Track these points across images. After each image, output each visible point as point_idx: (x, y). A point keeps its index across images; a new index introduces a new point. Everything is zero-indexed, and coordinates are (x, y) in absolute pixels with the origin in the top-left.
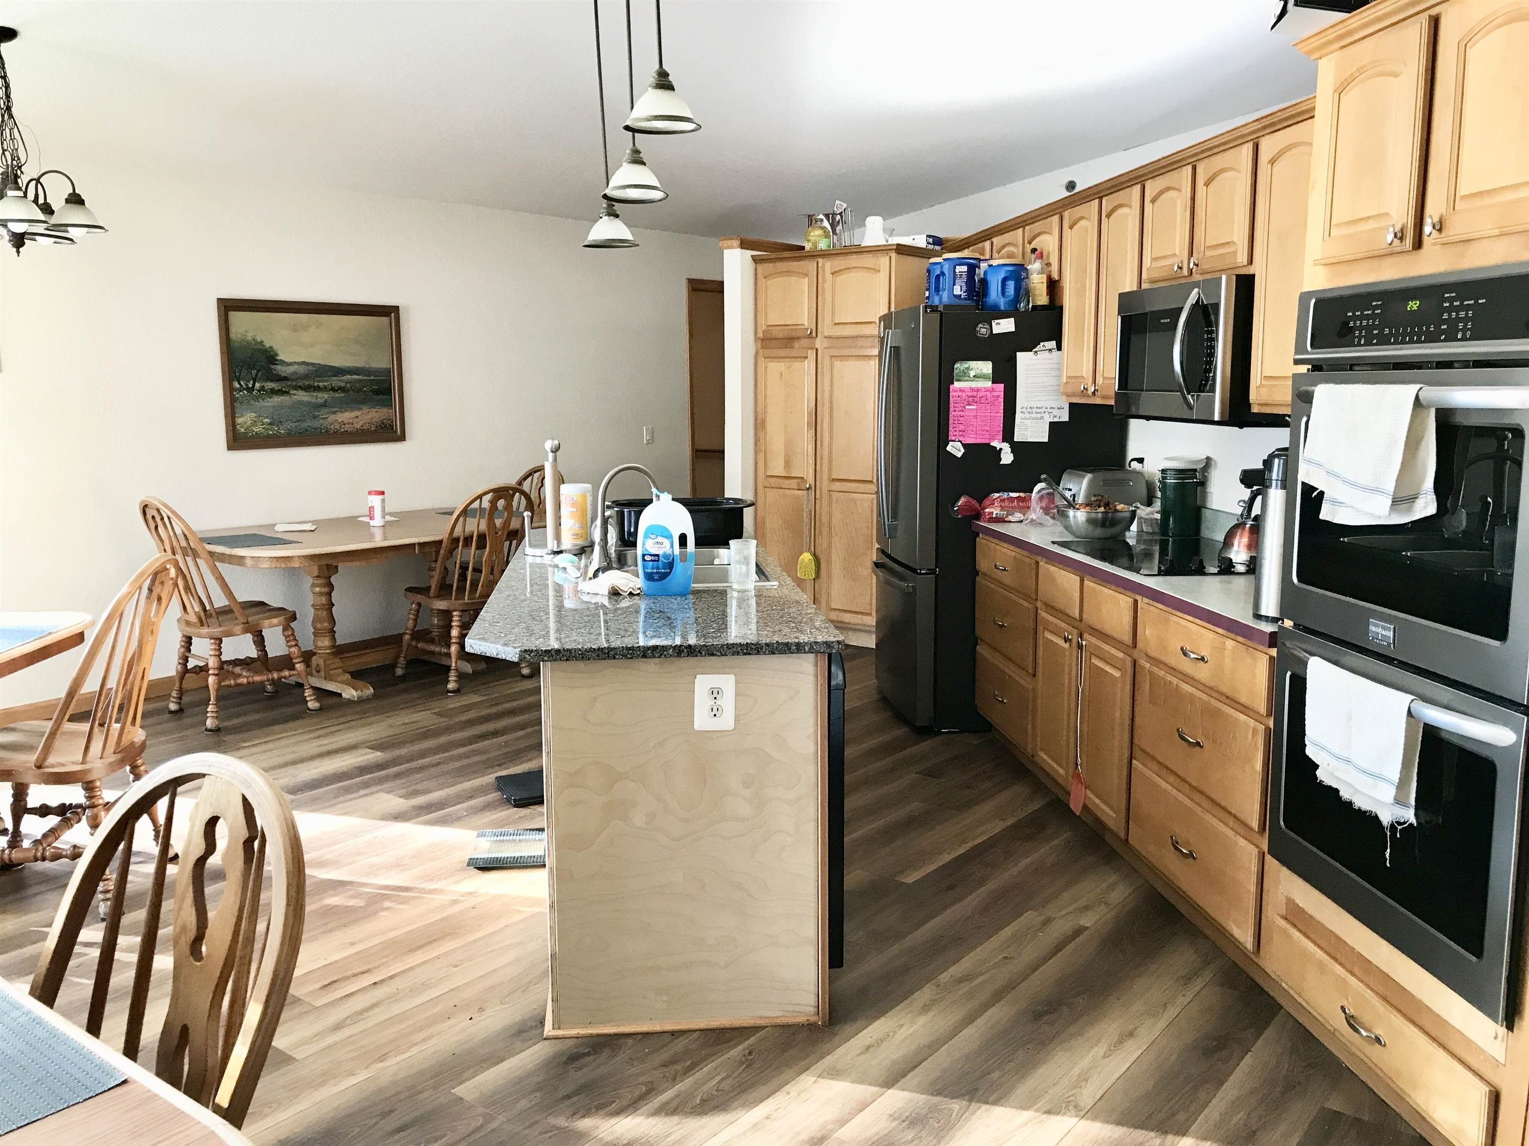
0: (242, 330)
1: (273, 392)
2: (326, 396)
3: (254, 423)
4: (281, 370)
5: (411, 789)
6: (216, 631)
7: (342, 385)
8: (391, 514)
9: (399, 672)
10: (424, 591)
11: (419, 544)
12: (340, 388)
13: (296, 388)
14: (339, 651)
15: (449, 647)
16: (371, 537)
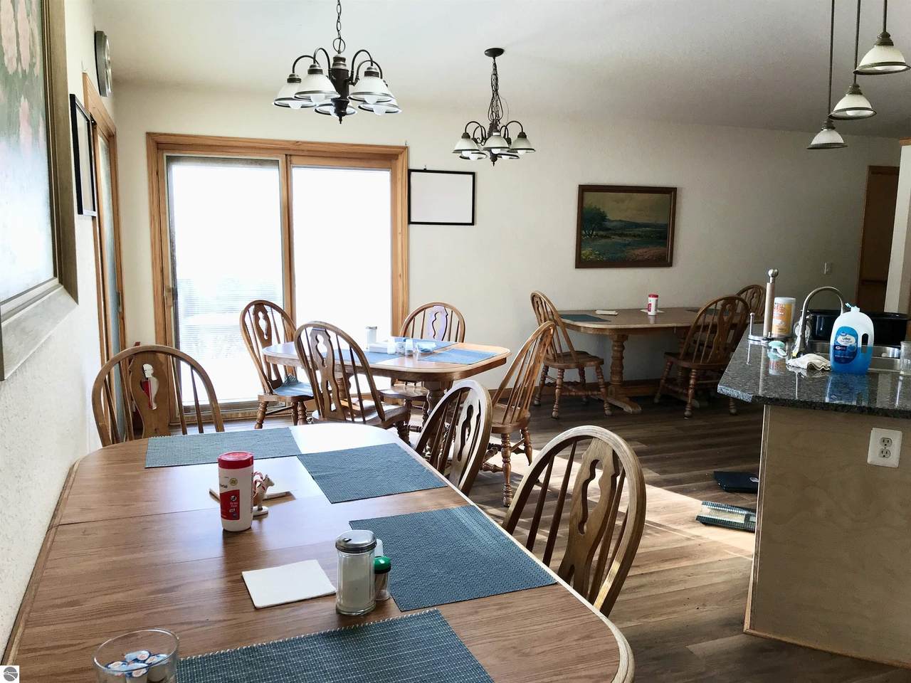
0: (590, 202)
1: (602, 237)
2: (630, 240)
3: (591, 254)
4: (608, 224)
5: (663, 469)
6: (561, 365)
7: (640, 233)
8: (660, 309)
9: (656, 401)
10: (676, 355)
11: (677, 327)
12: (639, 236)
13: (615, 234)
14: (624, 384)
15: (688, 390)
16: (648, 322)
